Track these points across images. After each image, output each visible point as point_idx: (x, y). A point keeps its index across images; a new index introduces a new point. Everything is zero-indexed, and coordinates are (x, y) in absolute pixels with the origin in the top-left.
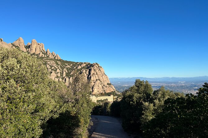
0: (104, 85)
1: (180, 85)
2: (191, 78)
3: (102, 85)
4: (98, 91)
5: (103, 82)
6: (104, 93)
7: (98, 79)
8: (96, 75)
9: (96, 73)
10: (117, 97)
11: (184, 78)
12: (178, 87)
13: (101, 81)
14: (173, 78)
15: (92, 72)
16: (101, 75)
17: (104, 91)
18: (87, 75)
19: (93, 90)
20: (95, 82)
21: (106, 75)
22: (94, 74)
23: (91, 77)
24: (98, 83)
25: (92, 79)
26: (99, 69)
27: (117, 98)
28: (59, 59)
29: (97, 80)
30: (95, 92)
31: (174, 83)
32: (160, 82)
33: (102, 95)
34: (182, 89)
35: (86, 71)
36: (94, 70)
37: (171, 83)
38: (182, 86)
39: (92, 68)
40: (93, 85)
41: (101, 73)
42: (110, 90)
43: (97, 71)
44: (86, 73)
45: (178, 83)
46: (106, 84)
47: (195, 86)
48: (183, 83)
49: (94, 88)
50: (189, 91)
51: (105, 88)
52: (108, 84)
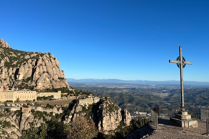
0: (53, 79)
1: (151, 87)
2: (161, 82)
3: (51, 79)
4: (44, 86)
5: (52, 75)
6: (51, 88)
7: (46, 71)
8: (44, 67)
9: (44, 64)
10: (66, 94)
11: (155, 82)
12: (149, 89)
13: (50, 74)
14: (145, 81)
15: (40, 62)
16: (51, 67)
17: (52, 86)
18: (33, 65)
19: (36, 84)
20: (41, 74)
21: (59, 68)
22: (41, 65)
23: (36, 68)
24: (45, 76)
25: (38, 70)
26: (50, 60)
27: (68, 95)
28: (7, 47)
29: (44, 72)
30: (39, 87)
31: (146, 86)
32: (133, 85)
33: (47, 90)
34: (152, 92)
35: (32, 61)
36: (42, 60)
37: (143, 85)
38: (152, 89)
39: (41, 57)
40: (38, 79)
41: (51, 65)
42: (61, 86)
43: (47, 61)
44: (31, 63)
45: (149, 86)
46: (56, 78)
47: (164, 89)
48: (154, 86)
49: (38, 81)
50: (158, 94)
51: (54, 82)
52: (59, 78)
